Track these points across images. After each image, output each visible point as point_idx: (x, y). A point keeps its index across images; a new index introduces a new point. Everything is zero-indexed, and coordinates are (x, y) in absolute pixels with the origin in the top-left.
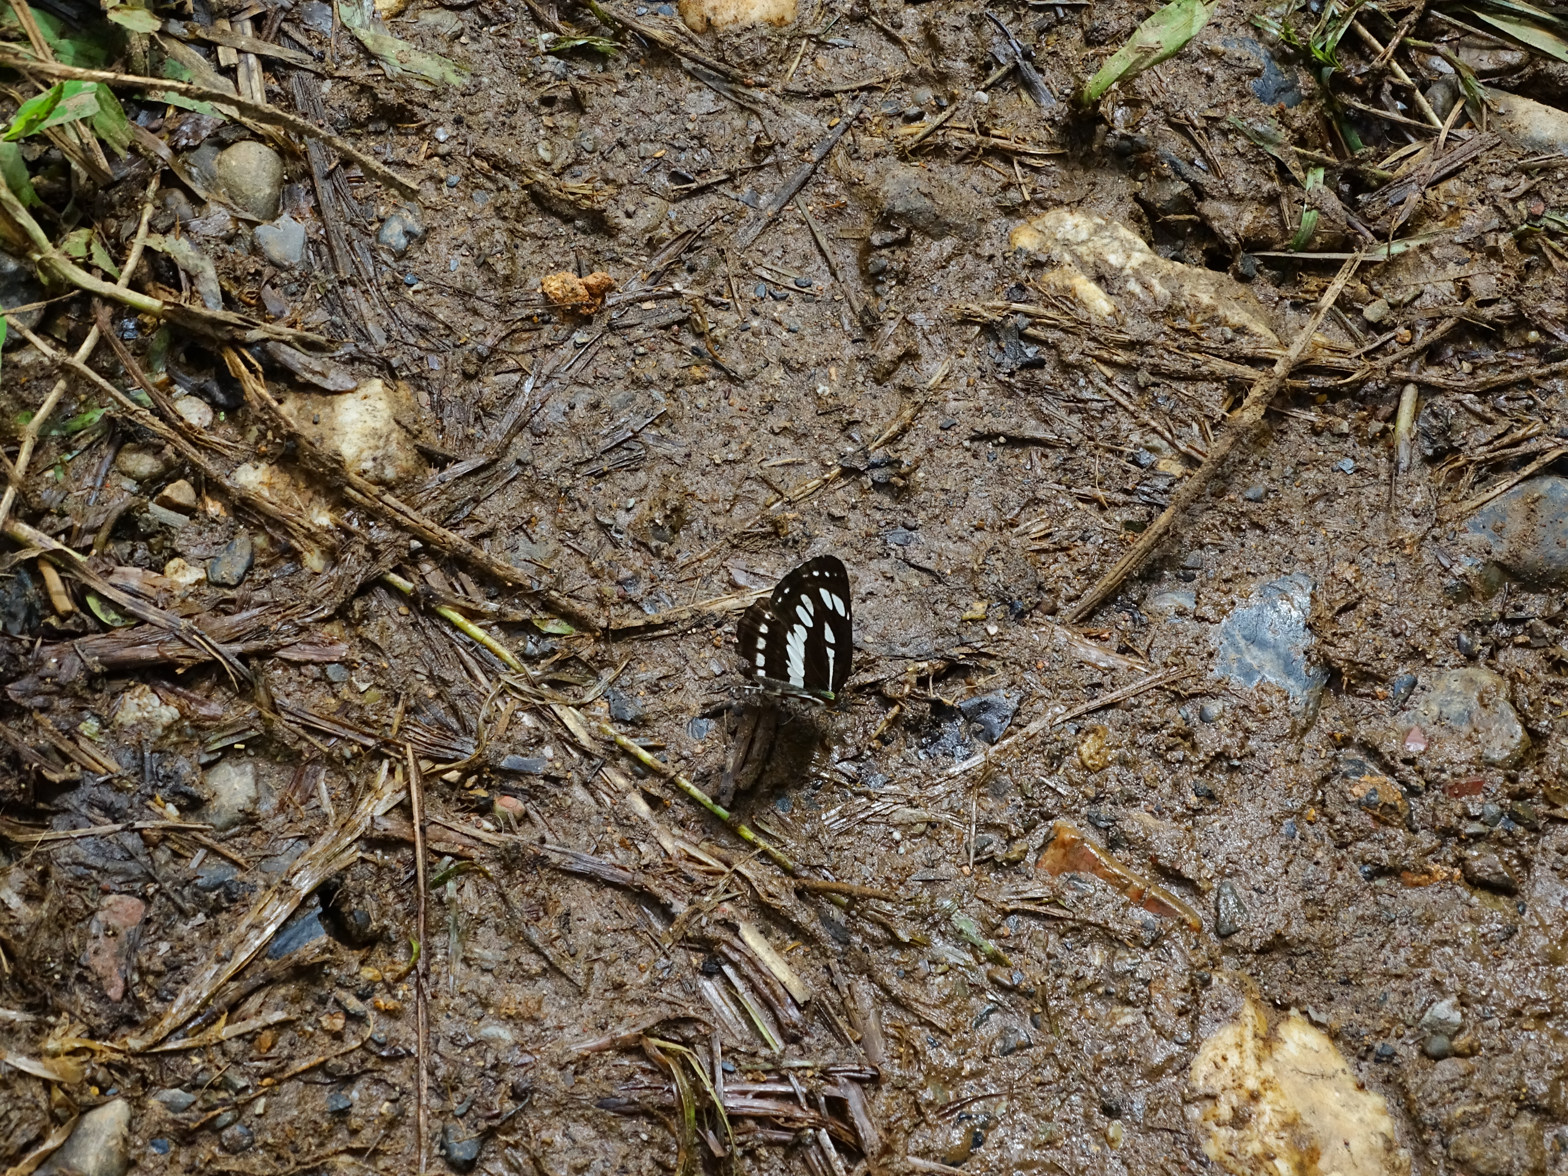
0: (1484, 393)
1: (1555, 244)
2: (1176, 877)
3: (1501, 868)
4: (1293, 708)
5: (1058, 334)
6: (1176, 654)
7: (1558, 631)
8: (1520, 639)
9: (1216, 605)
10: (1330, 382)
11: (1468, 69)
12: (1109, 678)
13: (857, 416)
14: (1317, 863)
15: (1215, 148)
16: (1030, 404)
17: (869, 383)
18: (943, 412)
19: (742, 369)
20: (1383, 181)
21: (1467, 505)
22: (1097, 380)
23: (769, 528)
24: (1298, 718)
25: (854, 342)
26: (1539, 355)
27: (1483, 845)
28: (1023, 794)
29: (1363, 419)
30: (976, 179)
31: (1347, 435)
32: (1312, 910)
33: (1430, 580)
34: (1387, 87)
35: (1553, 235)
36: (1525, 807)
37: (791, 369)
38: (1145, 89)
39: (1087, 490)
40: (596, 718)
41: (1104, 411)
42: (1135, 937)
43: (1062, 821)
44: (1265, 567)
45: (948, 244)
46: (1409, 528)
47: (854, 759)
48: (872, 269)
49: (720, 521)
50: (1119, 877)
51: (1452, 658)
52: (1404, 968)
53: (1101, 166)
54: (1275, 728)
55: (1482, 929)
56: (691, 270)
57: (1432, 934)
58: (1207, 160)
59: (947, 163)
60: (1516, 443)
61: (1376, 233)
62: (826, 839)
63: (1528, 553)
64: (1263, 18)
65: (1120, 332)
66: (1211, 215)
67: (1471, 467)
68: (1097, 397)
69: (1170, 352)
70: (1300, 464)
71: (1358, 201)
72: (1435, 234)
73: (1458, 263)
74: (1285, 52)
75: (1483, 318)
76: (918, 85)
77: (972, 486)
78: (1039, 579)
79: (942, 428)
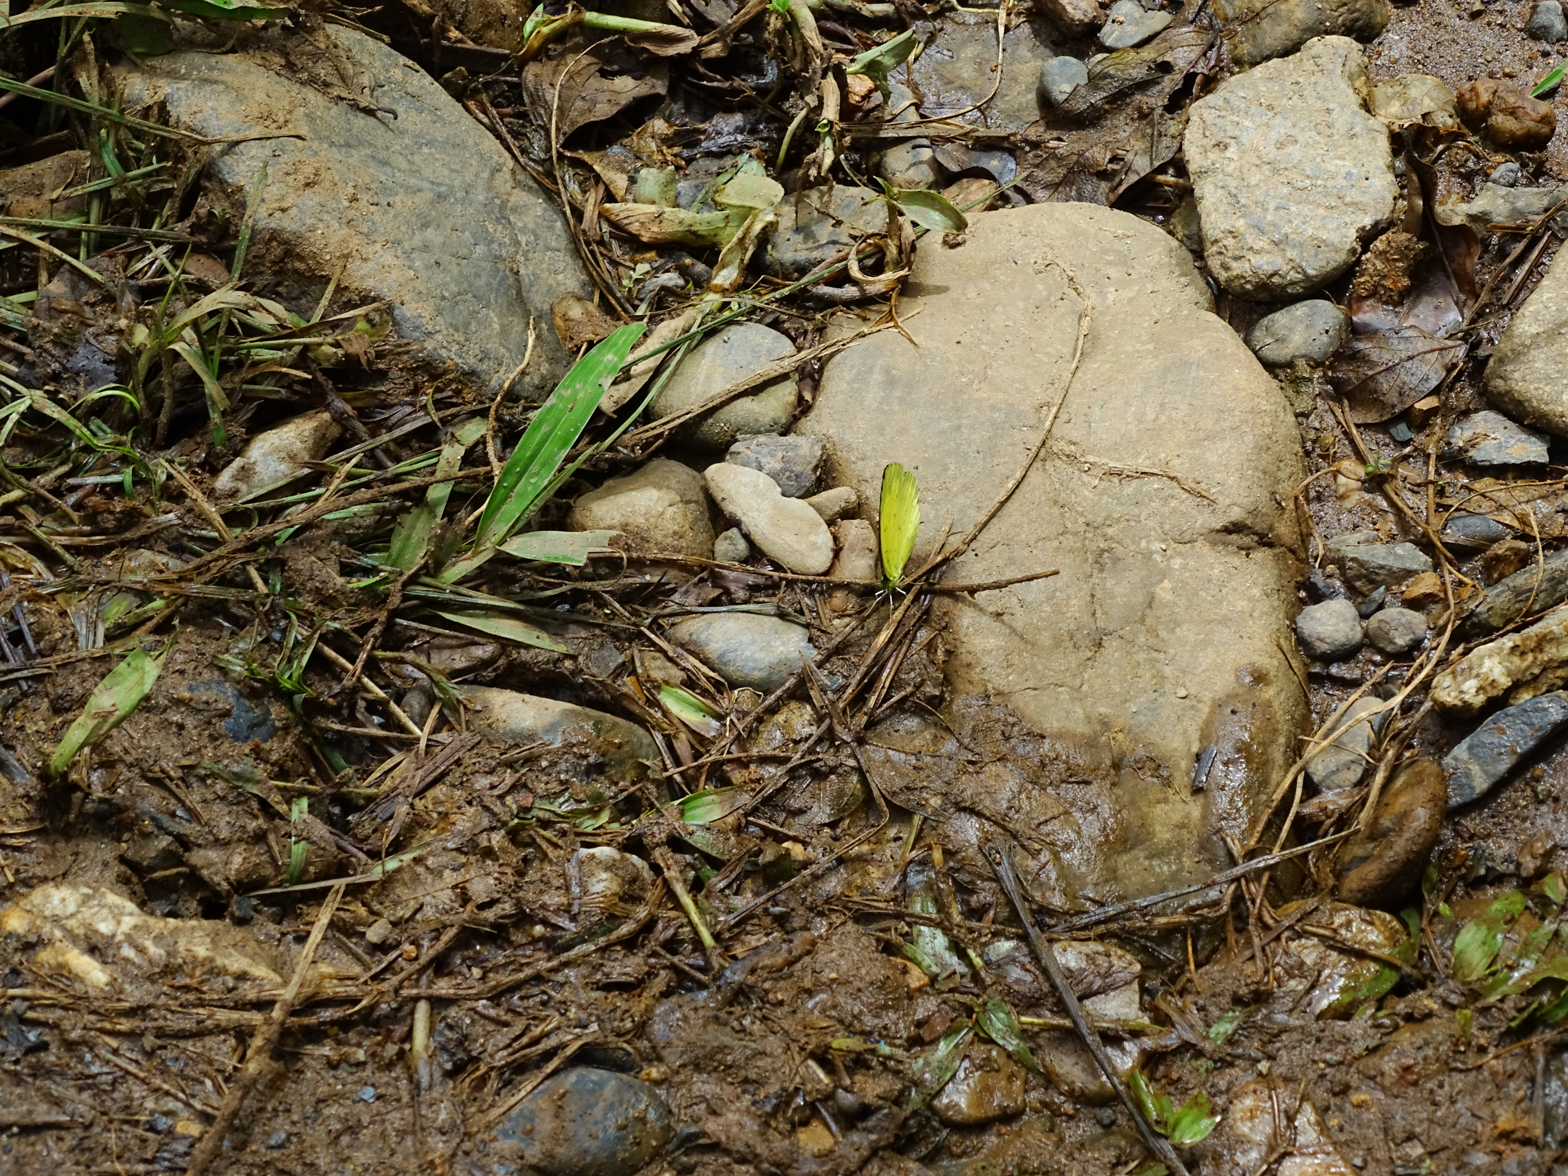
0: (496, 997)
1: (548, 834)
5: (59, 1013)
10: (339, 1013)
11: (440, 672)
15: (194, 797)
16: (38, 1089)
20: (370, 799)
21: (494, 1113)
22: (103, 1052)
26: (548, 947)
29: (379, 1044)
31: (364, 1064)
34: (362, 704)
35: (545, 824)
38: (117, 749)
39: (108, 1166)
41: (115, 1081)
46: (439, 1146)
53: (83, 834)
58: (188, 810)
60: (535, 1042)
61: (369, 853)
63: (561, 1151)
64: (226, 657)
65: (119, 1000)
66: (199, 864)
67: (493, 1074)
68: (106, 1069)
69: (173, 1012)
70: (319, 1101)
71: (349, 822)
72: (428, 844)
73: (454, 870)
74: (252, 688)
75: (485, 922)
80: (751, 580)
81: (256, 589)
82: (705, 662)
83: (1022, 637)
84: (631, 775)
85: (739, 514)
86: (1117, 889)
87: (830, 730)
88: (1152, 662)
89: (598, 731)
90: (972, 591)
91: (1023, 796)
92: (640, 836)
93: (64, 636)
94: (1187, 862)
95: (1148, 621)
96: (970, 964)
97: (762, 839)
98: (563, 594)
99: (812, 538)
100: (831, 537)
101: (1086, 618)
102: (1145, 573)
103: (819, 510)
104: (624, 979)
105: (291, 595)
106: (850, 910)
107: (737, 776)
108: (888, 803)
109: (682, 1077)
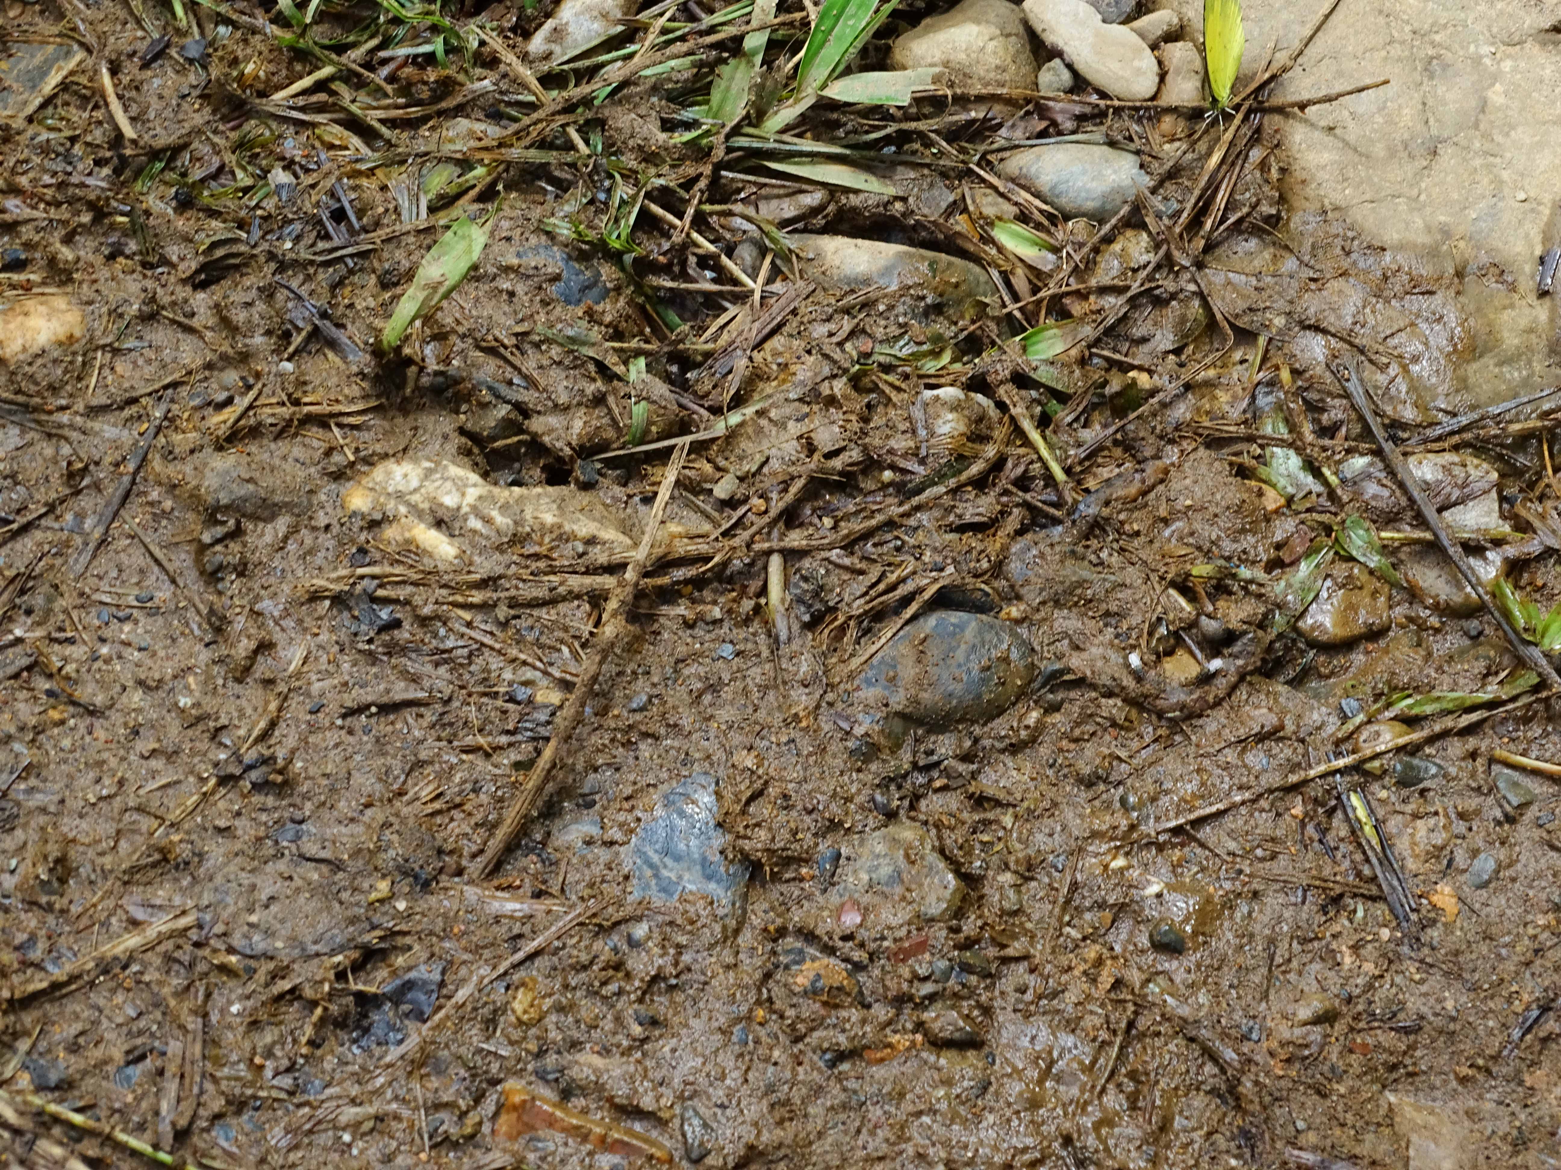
0: (849, 546)
1: (890, 378)
2: (635, 1112)
3: (961, 1023)
4: (721, 912)
5: (409, 589)
6: (591, 885)
7: (975, 767)
8: (938, 784)
9: (621, 825)
10: (691, 572)
11: (769, 222)
12: (528, 926)
13: (224, 721)
14: (775, 1064)
15: (530, 363)
16: (394, 667)
17: (230, 684)
18: (308, 695)
19: (100, 700)
20: (708, 355)
21: (855, 663)
22: (457, 626)
23: (157, 856)
24: (728, 921)
25: (207, 645)
26: (898, 492)
27: (939, 1005)
28: (465, 1064)
29: (734, 600)
30: (297, 451)
31: (721, 620)
32: (778, 1113)
33: (833, 748)
34: (693, 260)
35: (887, 368)
36: (976, 955)
37: (149, 688)
38: (449, 320)
39: (469, 740)
40: (19, 1092)
41: (471, 654)
43: (511, 1084)
45: (282, 524)
46: (802, 699)
47: (288, 1070)
48: (209, 568)
50: (577, 1128)
51: (871, 822)
52: (884, 1148)
53: (421, 408)
54: (707, 937)
55: (956, 1089)
56: (29, 612)
57: (907, 1106)
58: (525, 377)
59: (265, 442)
60: (892, 588)
61: (710, 410)
62: (276, 1159)
63: (926, 696)
64: (552, 220)
65: (469, 572)
66: (540, 431)
67: (852, 623)
68: (460, 643)
69: (524, 581)
70: (678, 662)
71: (687, 380)
72: (770, 396)
73: (798, 420)
74: (581, 250)
75: (833, 471)
76: (222, 370)
77: (352, 764)
78: (437, 843)
79: (311, 712)
80: (1078, 110)
81: (577, 150)
82: (1037, 195)
83: (1355, 150)
84: (970, 313)
85: (1061, 44)
86: (1468, 398)
87: (1168, 256)
88: (1489, 167)
89: (934, 271)
90: (1303, 106)
91: (1368, 310)
92: (983, 375)
93: (387, 210)
94: (1537, 367)
95: (1482, 126)
96: (1326, 483)
97: (1107, 370)
98: (888, 136)
99: (1136, 63)
100: (1154, 62)
101: (1419, 127)
102: (1475, 77)
103: (1142, 35)
104: (977, 519)
105: (614, 154)
106: (1200, 435)
107: (1077, 308)
108: (1232, 326)
109: (1043, 614)
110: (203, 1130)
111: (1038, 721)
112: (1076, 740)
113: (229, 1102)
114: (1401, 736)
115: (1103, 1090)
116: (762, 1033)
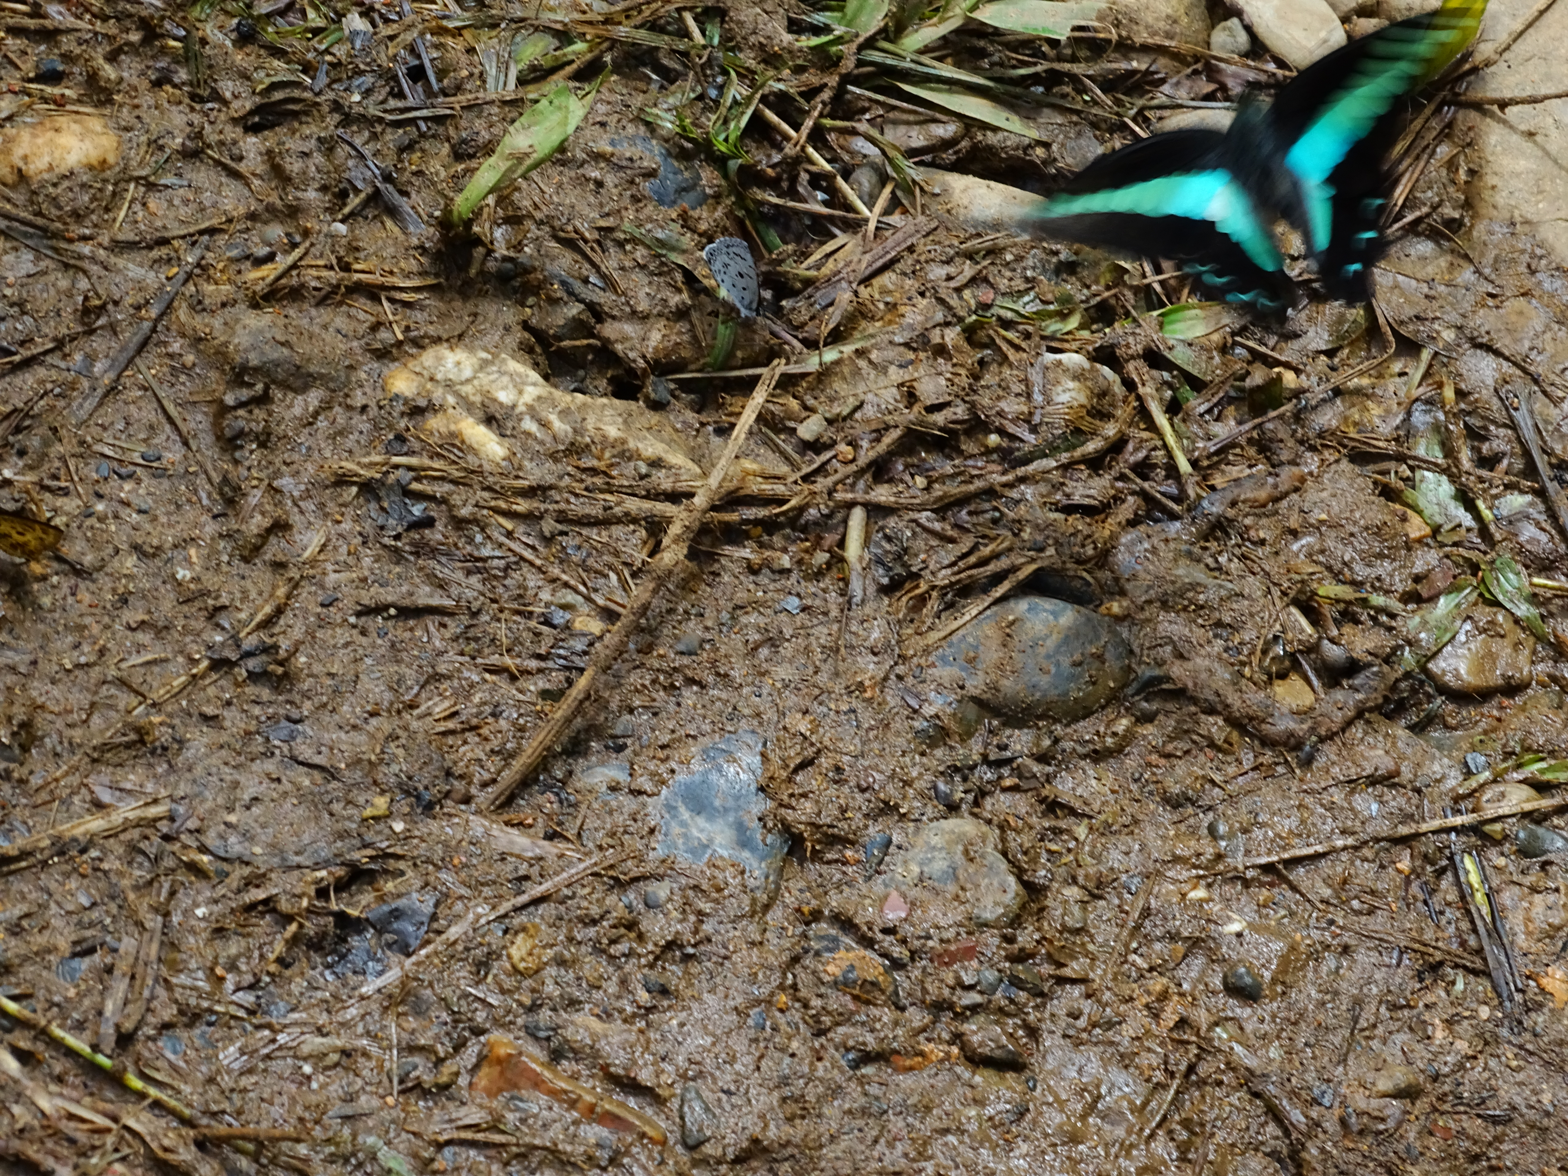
0: (942, 509)
1: (1011, 335)
2: (632, 1086)
3: (1004, 1040)
4: (751, 883)
5: (447, 487)
6: (612, 834)
7: (1050, 769)
8: (1008, 782)
9: (653, 774)
10: (762, 513)
11: (895, 149)
12: (537, 868)
13: (224, 600)
14: (793, 1055)
15: (611, 262)
16: (421, 569)
17: (236, 562)
18: (322, 587)
19: (88, 559)
20: (808, 282)
21: (934, 636)
22: (496, 535)
23: (133, 736)
24: (758, 894)
25: (215, 517)
26: (1003, 460)
27: (981, 1018)
28: (448, 1008)
29: (806, 551)
30: (340, 322)
31: (789, 571)
32: (789, 1109)
33: (896, 725)
34: (804, 177)
35: (1007, 324)
36: (1027, 970)
37: (145, 554)
38: (526, 203)
39: (495, 659)
41: (508, 567)
42: (590, 1158)
43: (496, 1035)
44: (707, 728)
45: (314, 398)
46: (869, 668)
47: (251, 987)
48: (228, 433)
49: (77, 734)
50: (566, 1092)
51: (929, 811)
52: (902, 1164)
53: (483, 294)
54: (732, 907)
55: (990, 1111)
56: (22, 453)
57: (933, 1122)
58: (603, 277)
59: (306, 306)
60: (983, 562)
61: (804, 342)
62: (226, 1081)
63: (1008, 684)
64: (655, 111)
65: (517, 477)
66: (613, 337)
67: (934, 594)
68: (497, 553)
69: (577, 495)
70: (737, 607)
71: (782, 308)
72: (872, 336)
73: (901, 366)
74: (682, 148)
75: (935, 425)
76: (266, 223)
77: (362, 667)
78: (448, 764)
79: (323, 605)
80: (1251, 76)
81: (691, 39)
83: (1555, 162)
84: (1107, 278)
85: (1241, 3)
90: (1503, 105)
91: (1548, 336)
92: (1112, 346)
93: (471, 75)
96: (1478, 517)
97: (1249, 363)
98: (1036, 75)
99: (1323, 35)
100: (1344, 35)
103: (1332, 4)
104: (1087, 501)
105: (732, 49)
106: (1345, 446)
108: (1395, 333)
109: (1147, 614)
110: (149, 1038)
111: (1127, 730)
112: (1168, 756)
113: (181, 1012)
114: (1528, 800)
115: (1152, 1136)
116: (781, 1019)
